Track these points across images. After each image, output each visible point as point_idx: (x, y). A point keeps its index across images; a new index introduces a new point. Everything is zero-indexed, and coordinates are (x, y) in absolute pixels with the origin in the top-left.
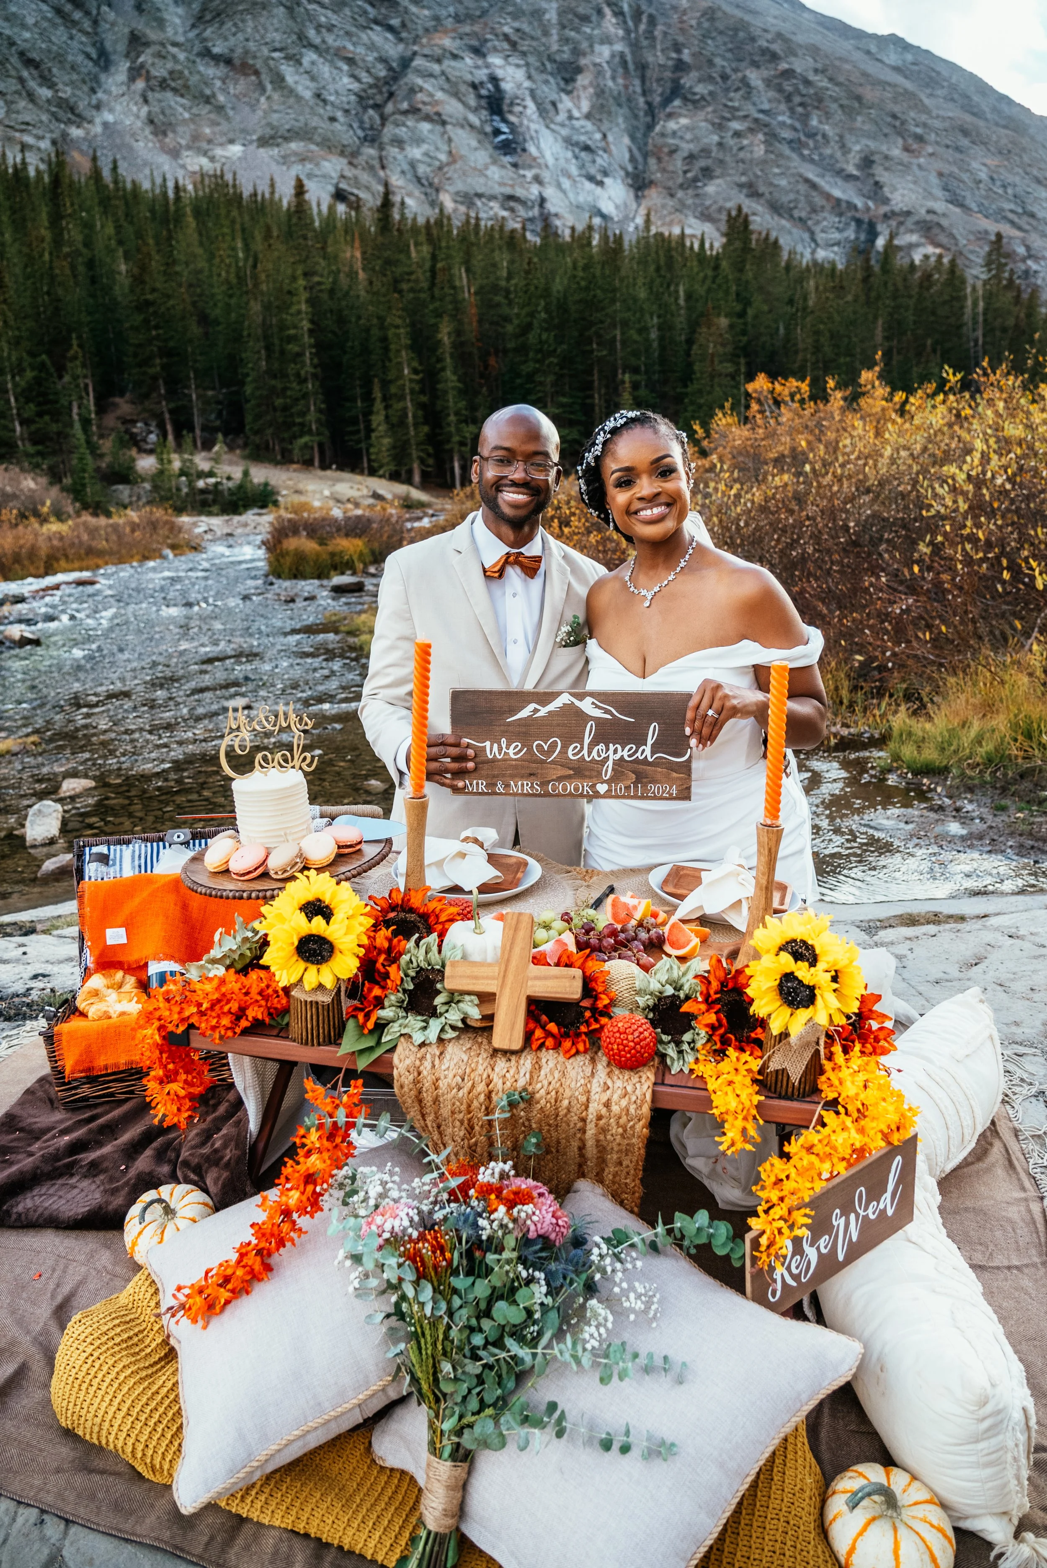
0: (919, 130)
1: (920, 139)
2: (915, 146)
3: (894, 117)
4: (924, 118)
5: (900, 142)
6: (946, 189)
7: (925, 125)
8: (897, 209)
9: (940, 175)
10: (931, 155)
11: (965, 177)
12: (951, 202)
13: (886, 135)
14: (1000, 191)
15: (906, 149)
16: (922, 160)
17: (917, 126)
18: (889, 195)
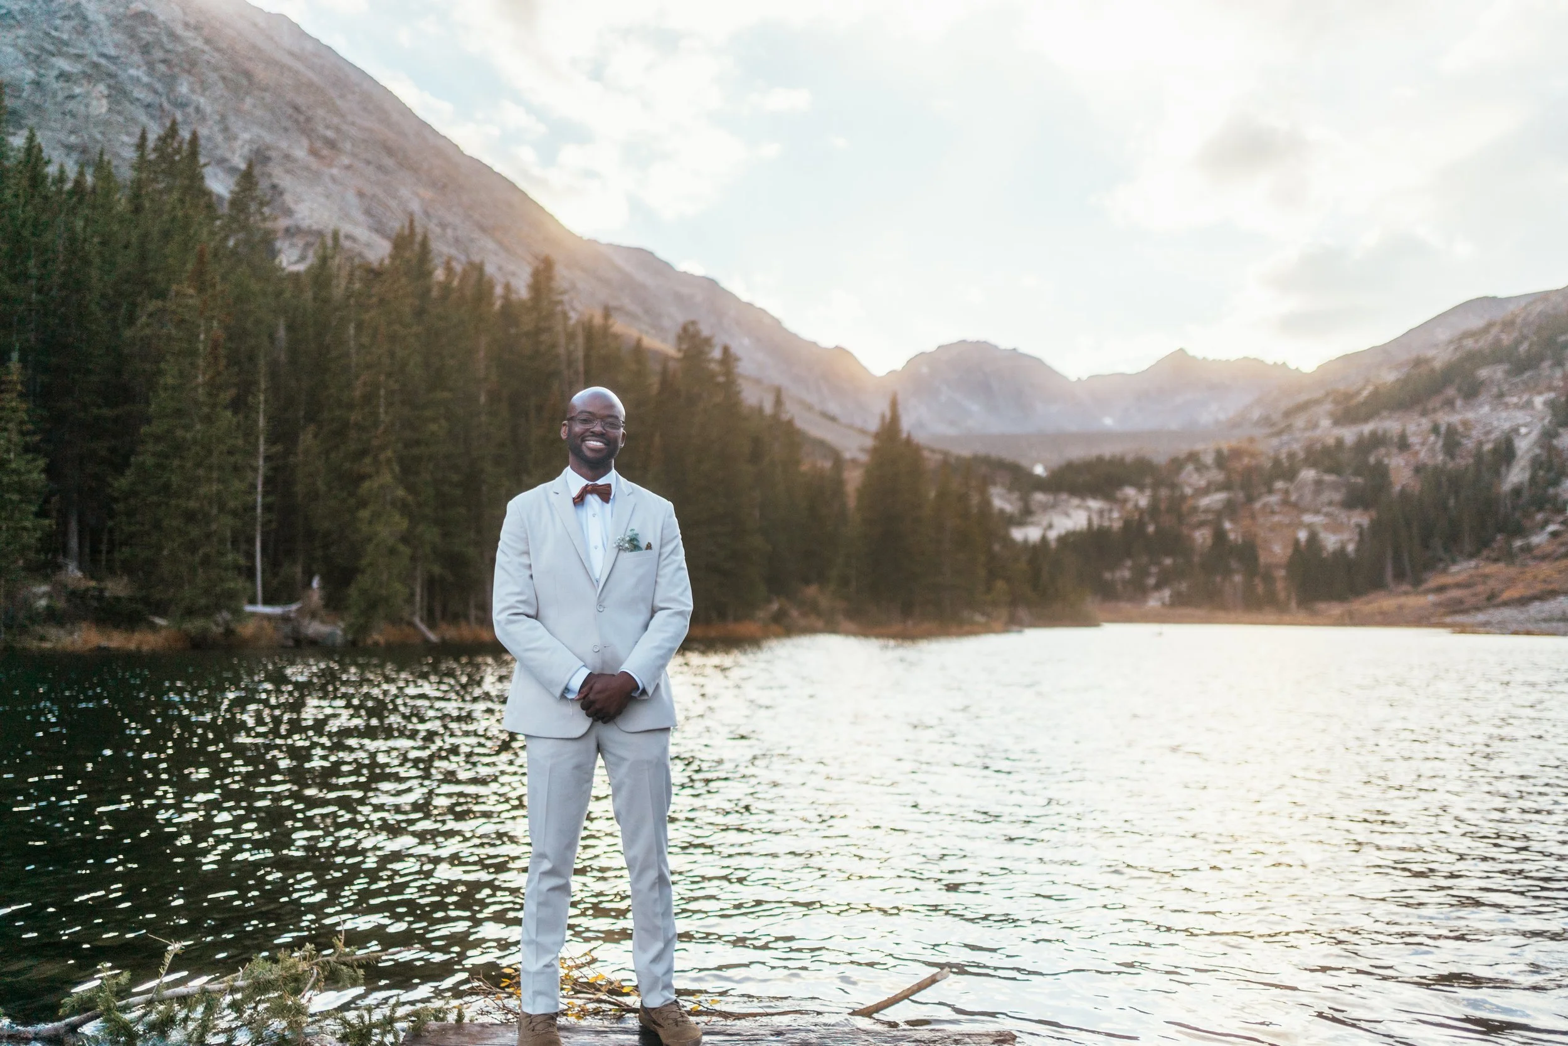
0: (330, 134)
1: (332, 144)
2: (325, 152)
3: (297, 109)
4: (336, 120)
5: (305, 142)
6: (368, 212)
7: (338, 130)
8: (305, 224)
9: (361, 194)
10: (348, 167)
11: (393, 204)
12: (377, 231)
13: (286, 130)
14: (438, 230)
15: (313, 152)
16: (335, 171)
17: (327, 127)
18: (292, 206)
